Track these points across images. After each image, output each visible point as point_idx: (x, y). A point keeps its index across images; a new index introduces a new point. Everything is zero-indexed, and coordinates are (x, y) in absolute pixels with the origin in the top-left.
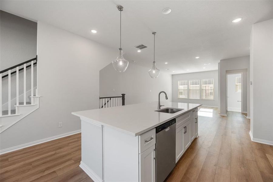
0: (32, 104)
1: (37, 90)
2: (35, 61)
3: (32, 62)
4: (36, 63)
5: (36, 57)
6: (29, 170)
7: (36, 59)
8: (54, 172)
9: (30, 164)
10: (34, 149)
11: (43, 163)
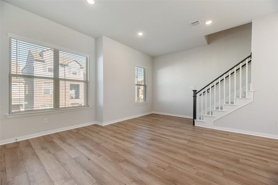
0: (247, 98)
1: (251, 85)
2: (249, 59)
3: (247, 61)
4: (251, 61)
5: (250, 55)
6: (243, 148)
7: (250, 56)
8: (267, 162)
9: (244, 145)
10: (248, 137)
11: (256, 150)
